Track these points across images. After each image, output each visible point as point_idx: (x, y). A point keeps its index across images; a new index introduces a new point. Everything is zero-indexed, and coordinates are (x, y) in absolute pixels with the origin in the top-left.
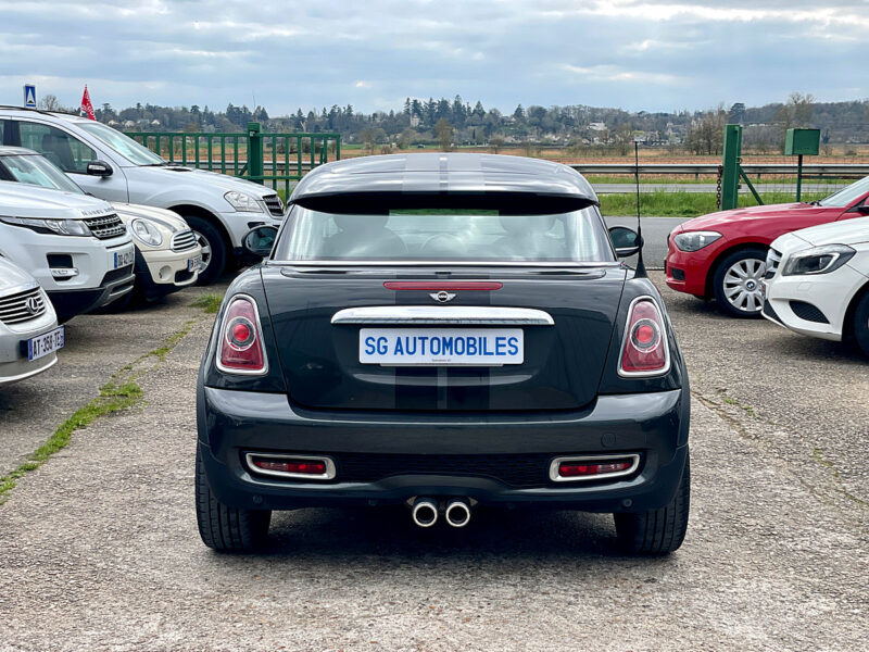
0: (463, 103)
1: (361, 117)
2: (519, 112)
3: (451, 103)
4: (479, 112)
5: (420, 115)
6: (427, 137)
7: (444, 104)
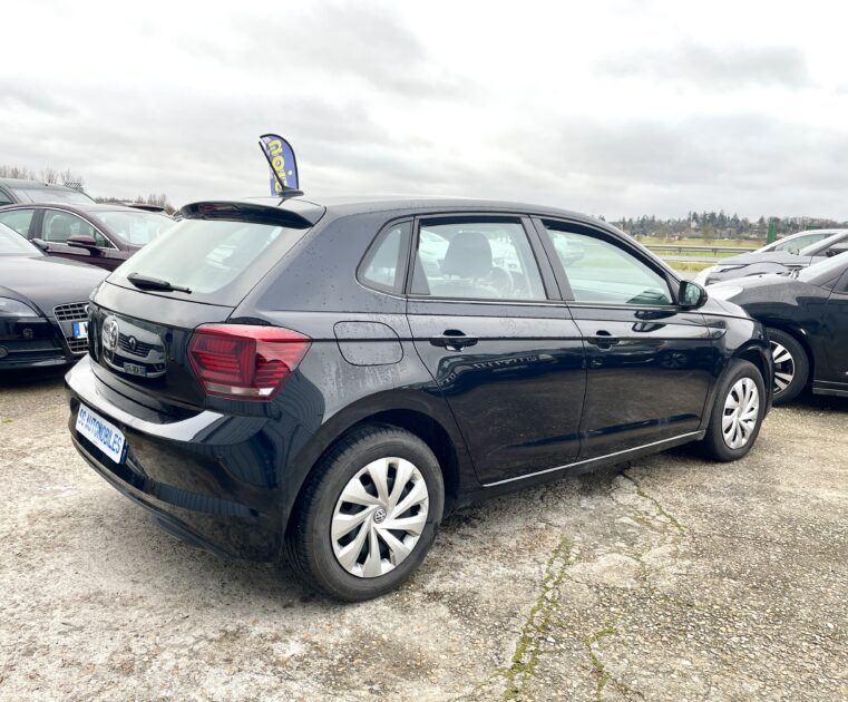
0: (726, 214)
1: (660, 222)
2: (762, 220)
3: (718, 215)
4: (736, 220)
5: (697, 221)
6: (700, 234)
7: (713, 215)
